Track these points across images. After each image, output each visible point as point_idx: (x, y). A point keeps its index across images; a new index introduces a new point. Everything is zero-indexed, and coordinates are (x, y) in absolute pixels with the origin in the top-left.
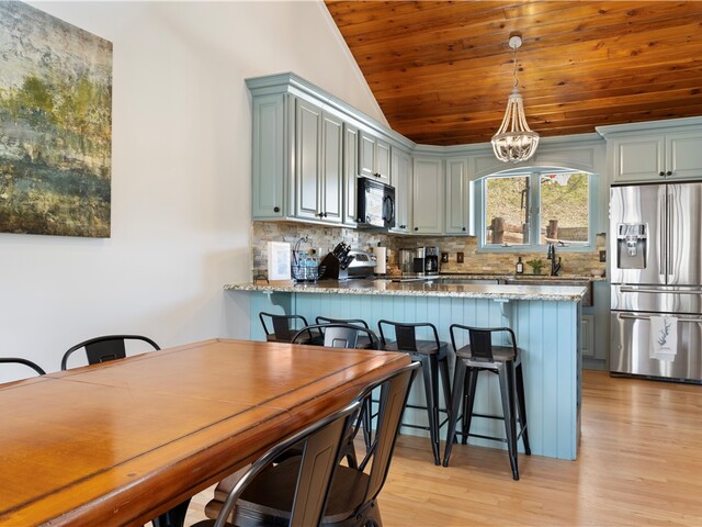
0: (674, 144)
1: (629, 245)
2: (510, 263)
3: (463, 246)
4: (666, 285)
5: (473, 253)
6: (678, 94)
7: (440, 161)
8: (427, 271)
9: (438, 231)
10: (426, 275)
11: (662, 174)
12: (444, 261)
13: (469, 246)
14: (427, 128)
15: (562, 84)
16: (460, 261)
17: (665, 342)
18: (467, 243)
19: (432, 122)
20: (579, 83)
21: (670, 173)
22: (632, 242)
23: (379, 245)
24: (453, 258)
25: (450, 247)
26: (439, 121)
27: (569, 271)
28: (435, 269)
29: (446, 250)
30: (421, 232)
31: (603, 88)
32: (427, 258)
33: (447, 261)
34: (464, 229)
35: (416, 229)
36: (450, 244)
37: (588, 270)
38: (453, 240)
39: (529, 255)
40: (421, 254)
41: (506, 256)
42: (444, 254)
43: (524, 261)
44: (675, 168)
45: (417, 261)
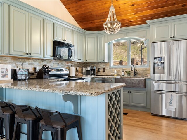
0: (175, 26)
1: (158, 65)
2: (120, 72)
3: (105, 66)
4: (172, 81)
5: (108, 68)
6: (177, 7)
7: (95, 37)
8: (91, 75)
9: (95, 61)
10: (91, 76)
11: (171, 38)
12: (99, 71)
13: (107, 66)
14: (91, 25)
15: (133, 5)
16: (104, 71)
17: (171, 103)
18: (106, 65)
19: (92, 23)
20: (139, 5)
21: (174, 37)
22: (159, 64)
23: (72, 66)
24: (102, 70)
25: (101, 66)
26: (94, 22)
27: (140, 75)
28: (94, 74)
29: (99, 67)
30: (88, 61)
31: (148, 6)
32: (91, 70)
33: (100, 71)
34: (103, 60)
35: (87, 60)
36: (101, 65)
37: (146, 74)
38: (102, 64)
39: (126, 69)
40: (89, 69)
41: (119, 69)
42: (99, 69)
43: (125, 71)
44: (176, 35)
45: (88, 71)
